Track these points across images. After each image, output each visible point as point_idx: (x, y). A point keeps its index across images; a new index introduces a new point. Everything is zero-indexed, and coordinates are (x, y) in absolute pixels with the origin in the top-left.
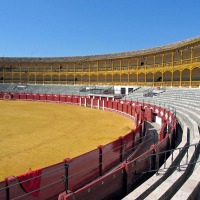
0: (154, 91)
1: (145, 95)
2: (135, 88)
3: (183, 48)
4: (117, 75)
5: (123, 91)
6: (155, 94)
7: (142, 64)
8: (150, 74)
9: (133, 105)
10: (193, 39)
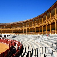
0: (15, 36)
1: (12, 37)
2: (9, 35)
3: (24, 22)
4: (3, 31)
5: (5, 36)
6: (15, 37)
7: (12, 27)
8: (14, 30)
9: (8, 40)
10: (27, 20)
